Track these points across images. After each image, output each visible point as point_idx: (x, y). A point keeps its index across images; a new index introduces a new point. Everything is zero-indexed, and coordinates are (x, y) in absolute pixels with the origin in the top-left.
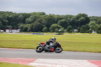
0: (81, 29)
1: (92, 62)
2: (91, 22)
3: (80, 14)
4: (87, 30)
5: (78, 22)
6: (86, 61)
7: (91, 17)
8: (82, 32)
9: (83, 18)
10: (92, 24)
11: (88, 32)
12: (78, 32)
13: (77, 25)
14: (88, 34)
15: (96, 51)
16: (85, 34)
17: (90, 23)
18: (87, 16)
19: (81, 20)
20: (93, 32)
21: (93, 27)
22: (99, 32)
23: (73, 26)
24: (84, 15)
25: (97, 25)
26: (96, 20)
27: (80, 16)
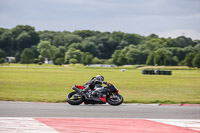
0: (22, 55)
1: (43, 122)
2: (42, 42)
3: (21, 27)
4: (34, 58)
5: (15, 42)
6: (31, 119)
7: (41, 32)
8: (24, 63)
9: (25, 34)
10: (44, 46)
11: (36, 62)
12: (17, 62)
13: (15, 49)
14: (37, 66)
15: (50, 99)
16: (30, 65)
17: (39, 44)
18: (33, 29)
19: (23, 39)
20: (46, 62)
21: (45, 52)
22: (57, 61)
23: (6, 50)
24: (28, 29)
25: (54, 48)
26: (52, 38)
27: (21, 29)
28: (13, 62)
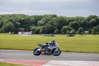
3: (91, 16)
5: (89, 24)
8: (93, 34)
9: (93, 20)
13: (88, 27)
19: (92, 22)
24: (94, 17)
27: (91, 17)
28: (87, 34)
